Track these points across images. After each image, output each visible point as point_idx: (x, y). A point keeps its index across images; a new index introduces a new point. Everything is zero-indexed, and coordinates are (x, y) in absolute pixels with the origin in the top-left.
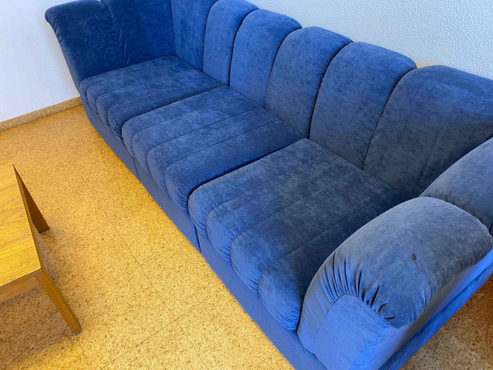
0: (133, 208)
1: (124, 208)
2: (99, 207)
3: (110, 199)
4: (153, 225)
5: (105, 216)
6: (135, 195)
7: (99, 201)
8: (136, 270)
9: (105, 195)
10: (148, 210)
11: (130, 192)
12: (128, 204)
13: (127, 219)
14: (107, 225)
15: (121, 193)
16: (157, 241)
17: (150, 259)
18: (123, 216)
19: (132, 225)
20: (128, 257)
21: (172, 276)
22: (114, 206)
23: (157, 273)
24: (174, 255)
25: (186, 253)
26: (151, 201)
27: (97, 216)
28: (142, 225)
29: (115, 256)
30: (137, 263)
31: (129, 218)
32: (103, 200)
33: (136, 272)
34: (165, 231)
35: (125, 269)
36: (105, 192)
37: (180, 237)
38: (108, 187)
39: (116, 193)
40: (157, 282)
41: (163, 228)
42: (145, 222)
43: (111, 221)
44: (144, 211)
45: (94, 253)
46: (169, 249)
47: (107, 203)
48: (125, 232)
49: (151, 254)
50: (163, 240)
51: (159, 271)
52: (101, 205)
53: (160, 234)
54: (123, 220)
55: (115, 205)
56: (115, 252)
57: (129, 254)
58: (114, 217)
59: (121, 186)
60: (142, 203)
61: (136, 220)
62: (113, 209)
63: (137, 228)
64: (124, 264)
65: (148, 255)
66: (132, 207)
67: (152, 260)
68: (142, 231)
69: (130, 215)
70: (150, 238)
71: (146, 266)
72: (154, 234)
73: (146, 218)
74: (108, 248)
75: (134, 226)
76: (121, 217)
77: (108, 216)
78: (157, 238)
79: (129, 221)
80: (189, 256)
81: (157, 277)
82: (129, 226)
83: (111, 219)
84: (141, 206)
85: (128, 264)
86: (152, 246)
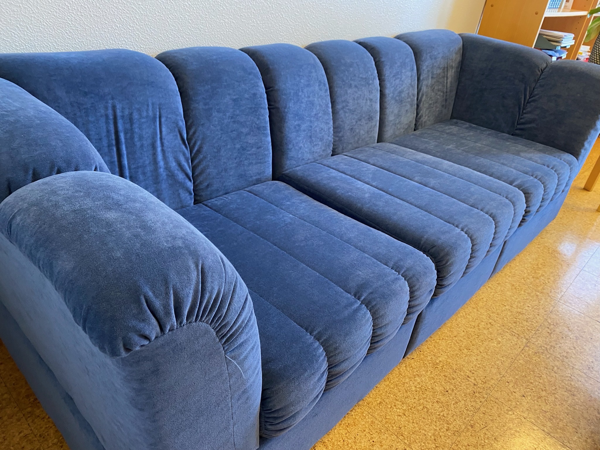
0: (446, 374)
1: (452, 387)
2: (469, 427)
3: (443, 416)
4: (465, 341)
5: (482, 409)
6: (417, 378)
7: (457, 433)
8: (536, 343)
9: (438, 429)
10: (442, 353)
11: (414, 389)
12: (443, 383)
13: (470, 375)
14: (497, 401)
15: (422, 401)
16: (485, 332)
17: (514, 334)
18: (467, 383)
19: (478, 365)
20: (527, 356)
21: (519, 310)
22: (457, 403)
23: (525, 323)
24: (493, 313)
25: (485, 303)
26: (422, 353)
27: (490, 422)
28: (471, 353)
29: (537, 370)
30: (528, 345)
31: (468, 373)
32: (451, 427)
33: (539, 342)
34: (467, 326)
35: (544, 354)
36: (432, 431)
37: (466, 310)
38: (417, 429)
39: (425, 410)
40: (535, 322)
41: (463, 329)
42: (465, 351)
43: (486, 396)
44: (446, 357)
45: (551, 399)
46: (489, 317)
47: (455, 417)
48: (494, 371)
49: (507, 333)
50: (481, 326)
51: (522, 322)
52: (463, 427)
53: (473, 330)
54: (475, 380)
55: (453, 402)
56: (531, 373)
57: (523, 356)
58: (477, 394)
59: (405, 408)
60: (431, 365)
61: (468, 363)
62: (463, 402)
63: (479, 358)
64: (539, 358)
65: (510, 336)
66: (445, 376)
67: (514, 331)
68: (481, 351)
69: (462, 373)
70: (485, 340)
71: (525, 335)
72: (477, 337)
73: (456, 352)
74: (531, 383)
75: (479, 363)
76: (472, 385)
77: (481, 404)
78: (481, 333)
79: (473, 372)
80: (487, 300)
81: (530, 323)
82: (481, 369)
83: (484, 398)
84: (437, 364)
85: (536, 353)
86: (496, 335)
